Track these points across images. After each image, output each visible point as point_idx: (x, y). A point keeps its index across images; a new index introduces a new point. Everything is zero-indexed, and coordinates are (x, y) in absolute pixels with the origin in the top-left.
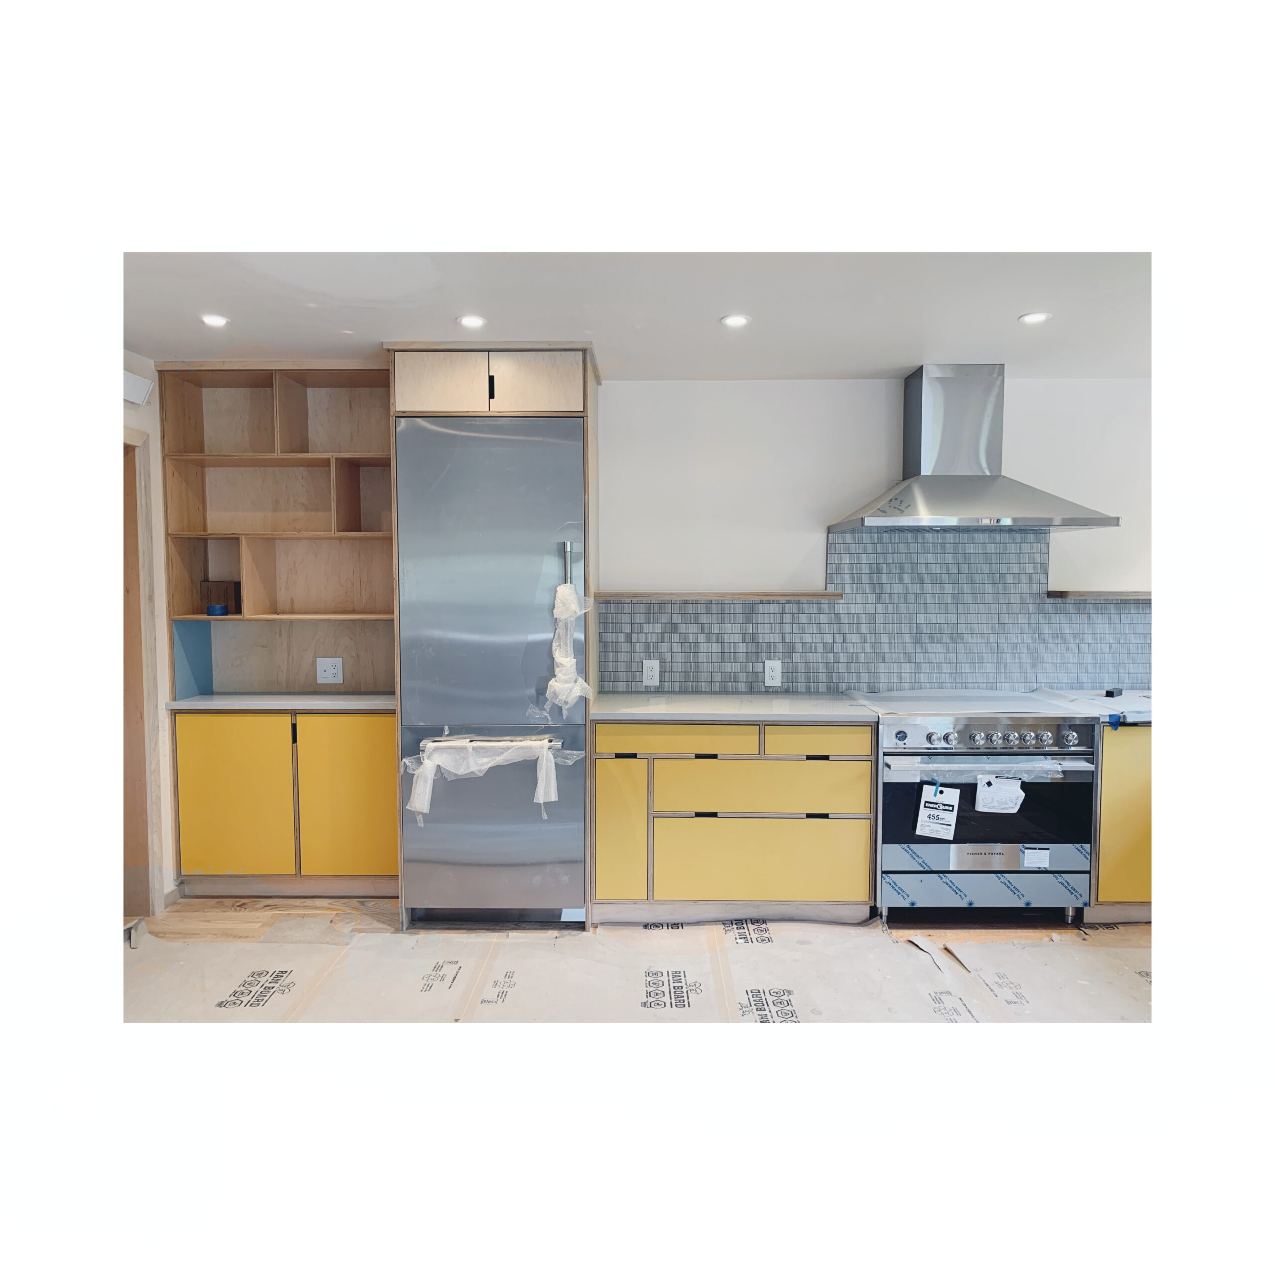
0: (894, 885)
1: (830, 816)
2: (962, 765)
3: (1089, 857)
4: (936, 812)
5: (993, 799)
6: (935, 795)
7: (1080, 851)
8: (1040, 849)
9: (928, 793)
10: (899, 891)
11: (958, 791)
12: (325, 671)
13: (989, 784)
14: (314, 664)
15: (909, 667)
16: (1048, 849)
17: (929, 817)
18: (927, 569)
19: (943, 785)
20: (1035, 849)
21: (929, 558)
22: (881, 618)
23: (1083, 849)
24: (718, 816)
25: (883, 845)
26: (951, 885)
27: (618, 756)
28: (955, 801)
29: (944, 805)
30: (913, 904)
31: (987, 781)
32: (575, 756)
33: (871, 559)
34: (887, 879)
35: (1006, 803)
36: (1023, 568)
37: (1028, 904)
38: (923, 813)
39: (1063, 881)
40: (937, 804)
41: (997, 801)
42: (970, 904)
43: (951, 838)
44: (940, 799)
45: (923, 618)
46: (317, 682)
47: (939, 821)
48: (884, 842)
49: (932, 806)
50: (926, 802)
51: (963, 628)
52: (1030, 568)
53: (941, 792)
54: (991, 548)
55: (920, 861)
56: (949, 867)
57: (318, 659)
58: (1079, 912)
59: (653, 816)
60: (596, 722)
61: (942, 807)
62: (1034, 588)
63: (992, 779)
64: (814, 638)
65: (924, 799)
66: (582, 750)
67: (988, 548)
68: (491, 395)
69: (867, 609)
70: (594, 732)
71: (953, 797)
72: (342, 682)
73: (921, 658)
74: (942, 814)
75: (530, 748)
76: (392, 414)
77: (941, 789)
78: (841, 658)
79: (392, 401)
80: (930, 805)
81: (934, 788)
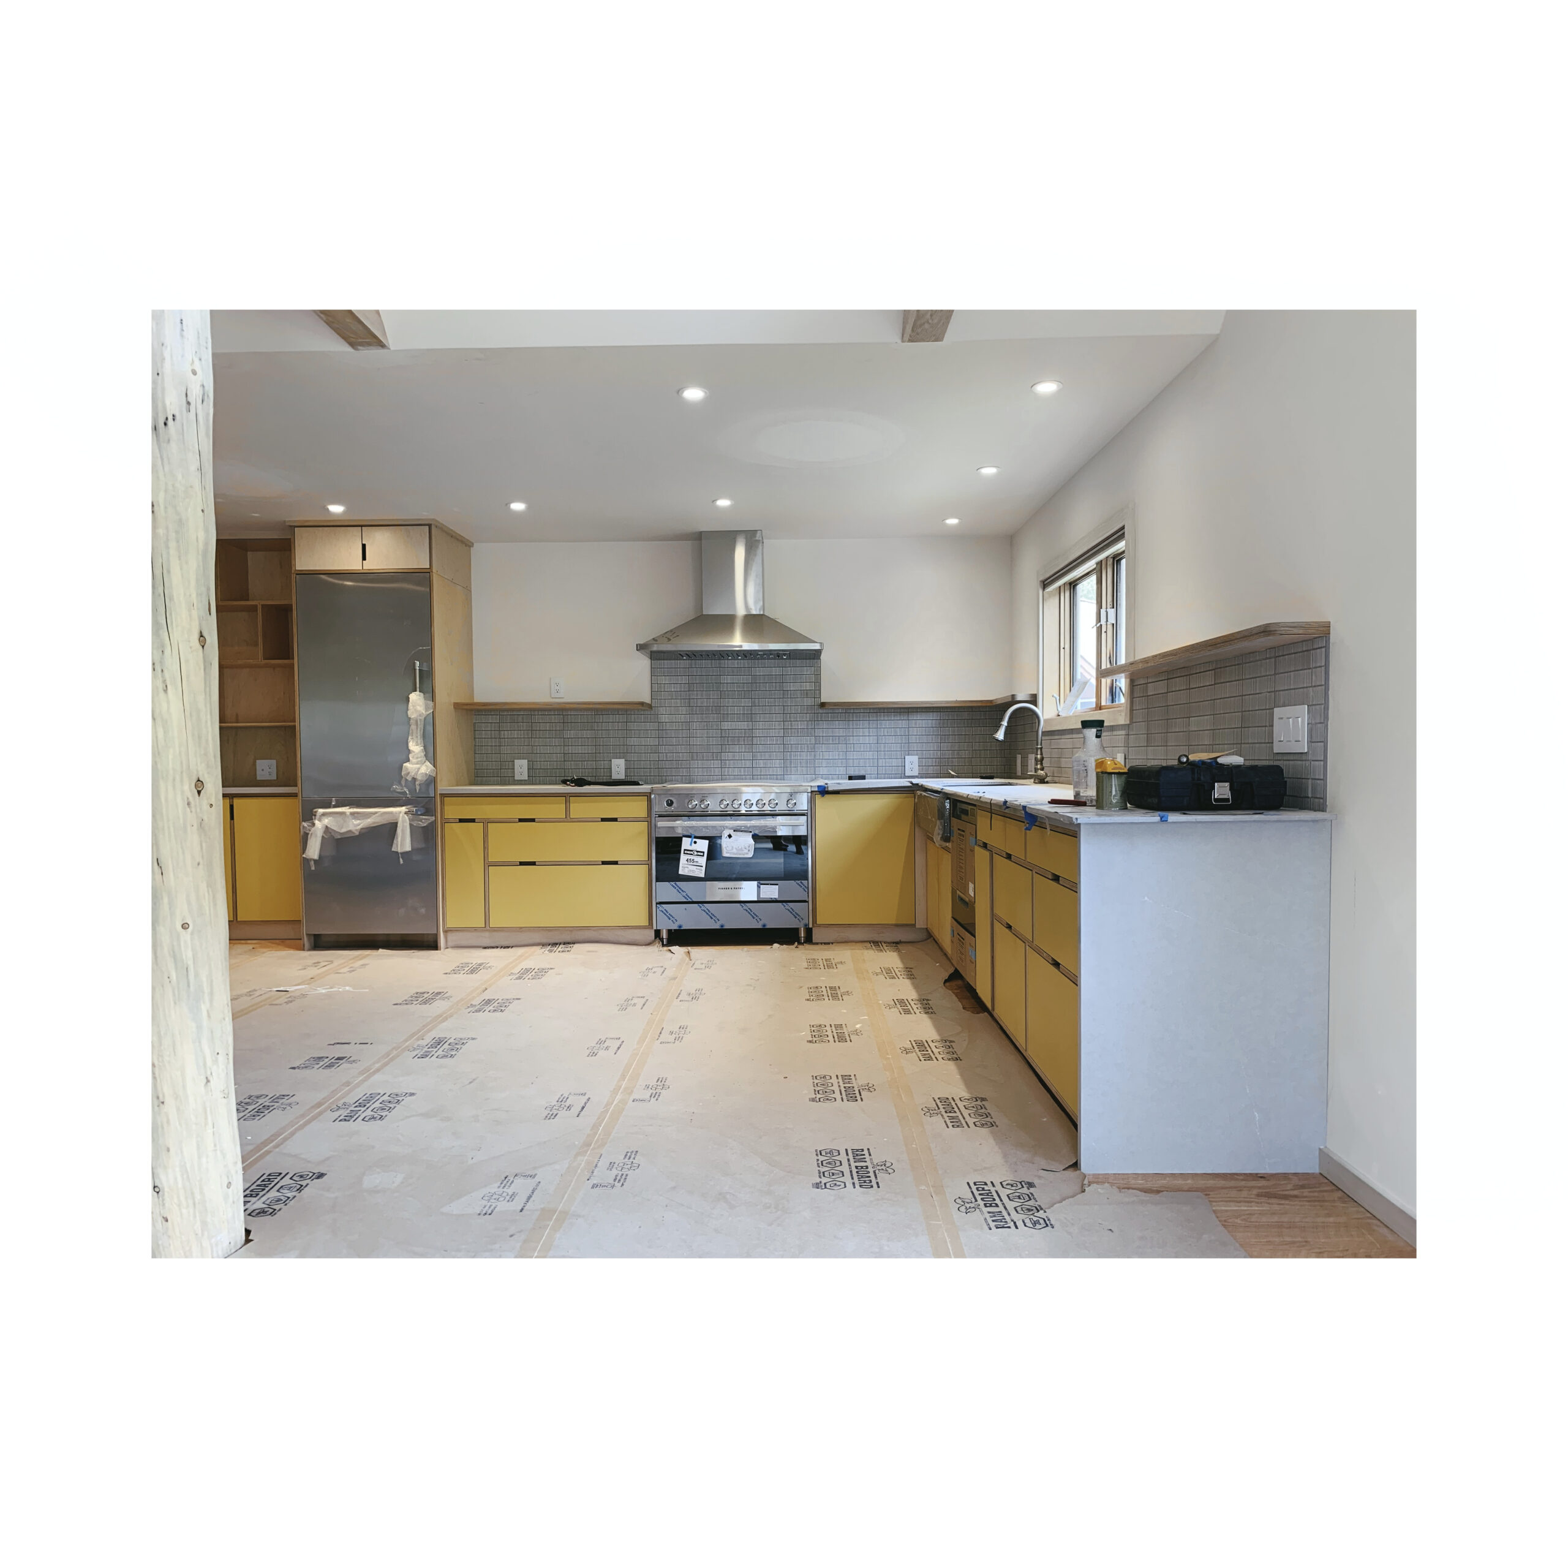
0: (665, 912)
1: (619, 863)
2: (709, 822)
3: (807, 890)
4: (692, 857)
5: (733, 847)
6: (691, 845)
7: (800, 885)
8: (771, 884)
9: (686, 843)
10: (670, 917)
11: (707, 841)
12: (263, 770)
13: (730, 836)
14: (254, 764)
15: (717, 763)
16: (777, 884)
17: (687, 861)
18: (727, 688)
19: (696, 837)
20: (768, 884)
21: (729, 679)
22: (695, 725)
23: (803, 884)
24: (537, 864)
25: (657, 883)
26: (708, 912)
27: (461, 821)
28: (705, 849)
29: (698, 852)
30: (680, 927)
31: (728, 834)
32: (425, 821)
33: (685, 680)
34: (661, 908)
35: (741, 850)
36: (801, 686)
37: (764, 926)
38: (683, 858)
39: (789, 908)
40: (692, 851)
41: (736, 848)
42: (722, 926)
43: (703, 875)
44: (694, 847)
45: (726, 725)
46: (256, 778)
47: (695, 864)
48: (657, 880)
49: (689, 852)
50: (685, 850)
51: (757, 733)
52: (808, 686)
53: (695, 842)
54: (776, 671)
55: (684, 894)
56: (705, 896)
57: (257, 761)
58: (809, 932)
59: (488, 865)
60: (443, 796)
61: (696, 853)
62: (809, 702)
63: (731, 832)
64: (643, 741)
65: (683, 847)
66: (433, 816)
67: (774, 671)
68: (364, 558)
69: (682, 718)
70: (442, 803)
71: (703, 845)
72: (276, 779)
73: (724, 756)
74: (696, 859)
75: (391, 813)
76: (293, 572)
77: (695, 840)
78: (665, 757)
79: (293, 562)
80: (688, 852)
81: (690, 839)
